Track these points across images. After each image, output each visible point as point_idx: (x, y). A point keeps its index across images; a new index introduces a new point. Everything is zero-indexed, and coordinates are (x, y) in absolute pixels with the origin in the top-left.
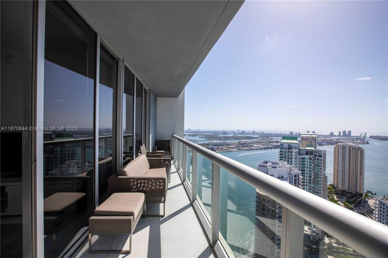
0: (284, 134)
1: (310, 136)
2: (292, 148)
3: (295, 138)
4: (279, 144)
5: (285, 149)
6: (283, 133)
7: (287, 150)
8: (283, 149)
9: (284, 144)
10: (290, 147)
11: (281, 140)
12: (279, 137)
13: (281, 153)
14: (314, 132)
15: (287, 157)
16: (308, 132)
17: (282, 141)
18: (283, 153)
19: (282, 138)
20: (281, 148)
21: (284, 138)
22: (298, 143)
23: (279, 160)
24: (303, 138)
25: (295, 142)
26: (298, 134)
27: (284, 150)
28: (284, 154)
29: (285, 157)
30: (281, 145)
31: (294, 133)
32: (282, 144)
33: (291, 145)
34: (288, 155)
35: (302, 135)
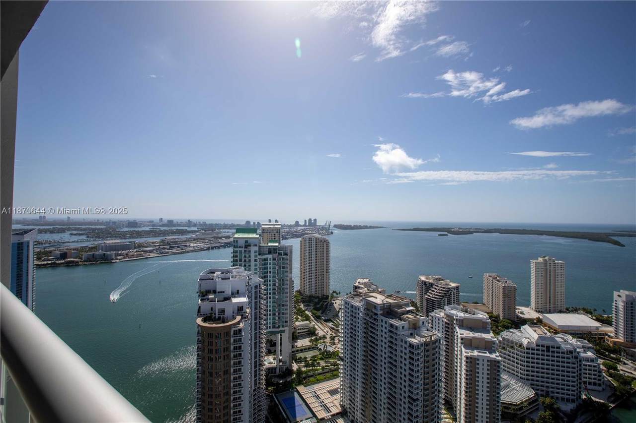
0: (238, 225)
1: (272, 226)
2: (250, 246)
3: (254, 231)
4: (232, 239)
5: (240, 247)
6: (236, 223)
7: (243, 250)
8: (237, 247)
9: (239, 240)
10: (247, 244)
11: (233, 234)
12: (230, 229)
13: (235, 254)
14: (276, 221)
15: (243, 260)
16: (270, 221)
17: (236, 236)
18: (238, 254)
19: (235, 231)
20: (235, 247)
21: (239, 230)
22: (258, 238)
23: (232, 266)
24: (263, 230)
25: (254, 236)
26: (256, 224)
27: (238, 249)
28: (238, 256)
29: (241, 260)
30: (234, 241)
31: (252, 223)
32: (236, 241)
33: (249, 241)
34: (245, 257)
35: (263, 226)
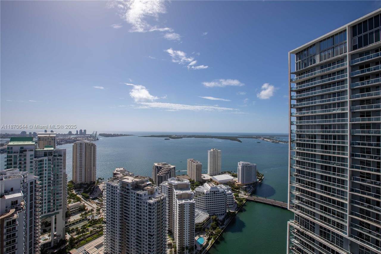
0: (12, 135)
1: (48, 135)
2: (26, 151)
3: (30, 139)
4: (6, 147)
5: (15, 153)
6: (10, 133)
7: (18, 155)
8: (12, 153)
9: (14, 147)
10: (23, 150)
11: (8, 142)
12: (4, 138)
13: (9, 159)
14: (52, 131)
15: (18, 163)
16: (46, 131)
17: (11, 143)
18: (13, 159)
19: (9, 139)
20: (9, 152)
21: (14, 139)
22: (34, 145)
23: (5, 169)
24: (39, 138)
25: (30, 143)
26: (32, 133)
27: (13, 155)
28: (13, 160)
29: (15, 163)
30: (8, 148)
31: (28, 133)
32: (10, 148)
33: (25, 147)
34: (20, 160)
35: (38, 135)
